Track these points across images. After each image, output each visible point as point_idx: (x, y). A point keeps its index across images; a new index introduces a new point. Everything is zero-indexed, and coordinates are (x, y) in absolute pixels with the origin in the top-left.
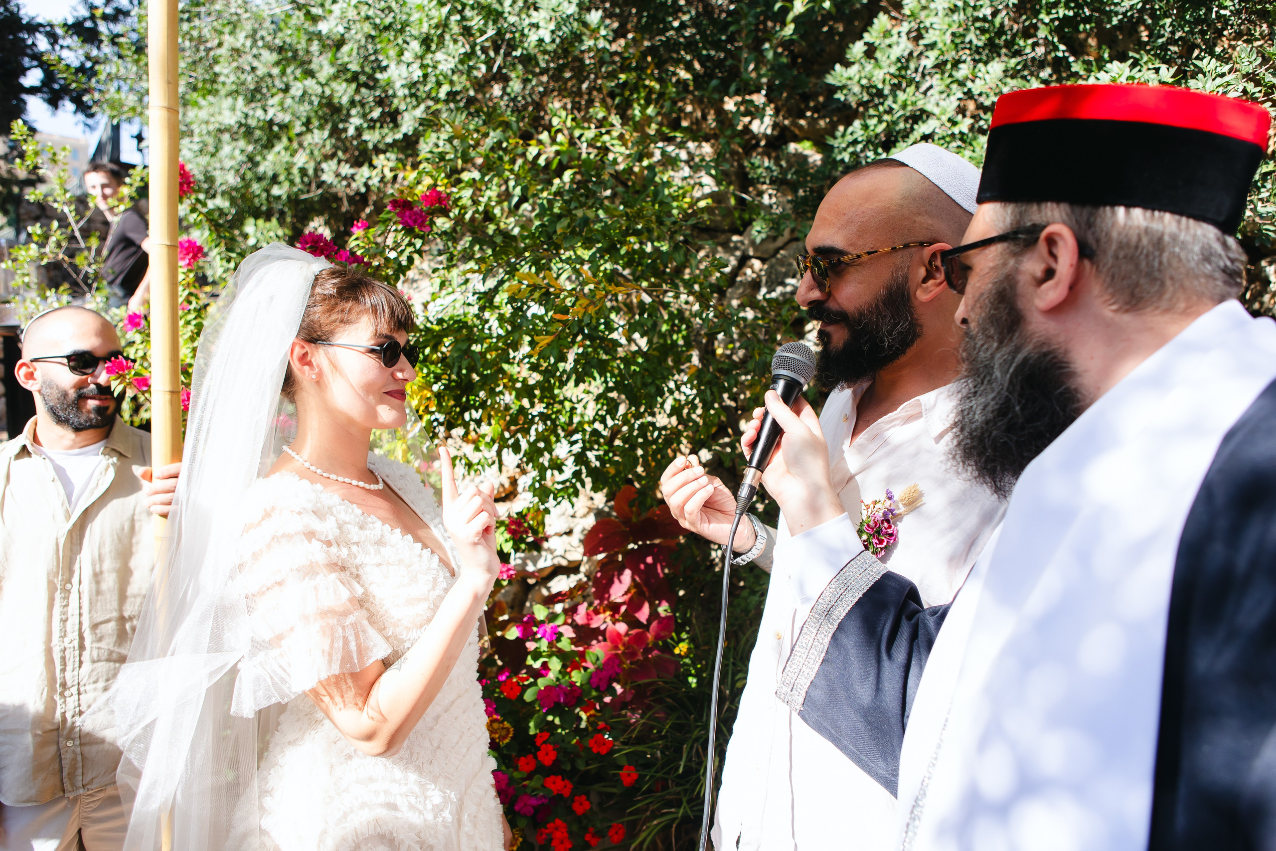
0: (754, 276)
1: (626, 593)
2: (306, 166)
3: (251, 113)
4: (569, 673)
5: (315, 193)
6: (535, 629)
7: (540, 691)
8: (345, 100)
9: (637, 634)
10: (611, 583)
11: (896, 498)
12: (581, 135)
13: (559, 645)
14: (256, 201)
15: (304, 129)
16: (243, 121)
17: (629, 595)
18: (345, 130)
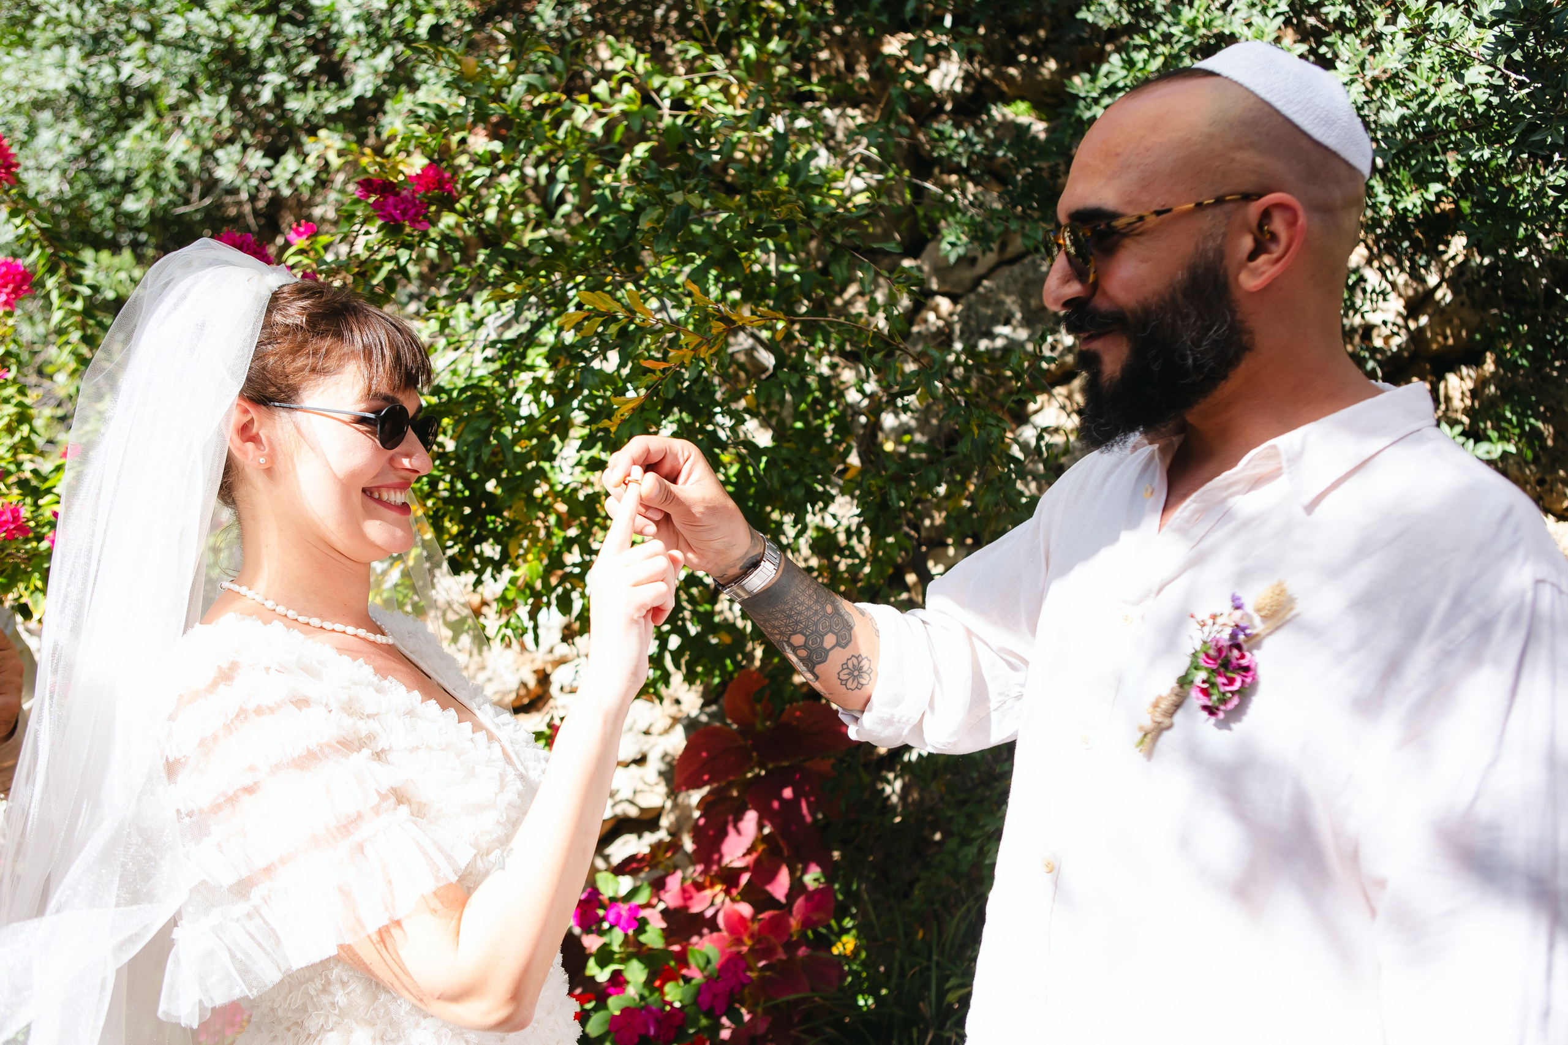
0: (941, 323)
1: (749, 852)
2: (185, 159)
3: (92, 71)
4: (661, 989)
5: (198, 204)
6: (601, 912)
7: (614, 1017)
8: (256, 44)
9: (772, 918)
10: (723, 835)
11: (1249, 608)
12: (664, 85)
13: (643, 938)
14: (95, 222)
15: (185, 94)
16: (79, 85)
17: (754, 855)
18: (255, 96)
